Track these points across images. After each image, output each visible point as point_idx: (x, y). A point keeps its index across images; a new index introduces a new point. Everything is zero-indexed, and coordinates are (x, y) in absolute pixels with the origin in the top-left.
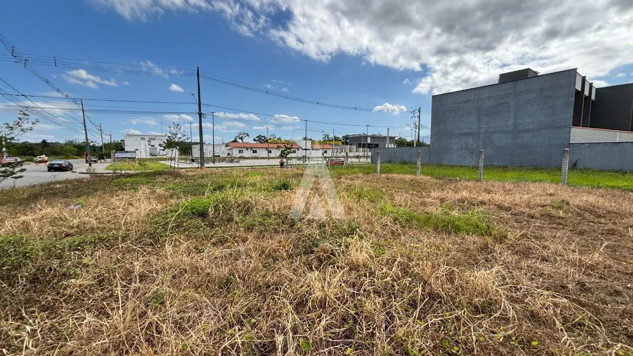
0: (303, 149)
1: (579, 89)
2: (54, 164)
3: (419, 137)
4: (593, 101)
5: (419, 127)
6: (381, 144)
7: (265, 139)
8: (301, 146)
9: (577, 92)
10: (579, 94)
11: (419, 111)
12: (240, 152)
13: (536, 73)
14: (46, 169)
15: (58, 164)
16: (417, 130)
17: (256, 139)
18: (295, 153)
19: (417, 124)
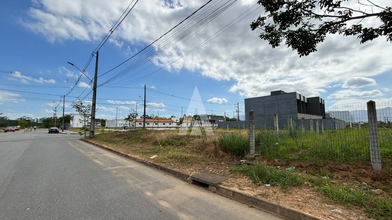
0: (175, 123)
1: (299, 98)
2: (53, 129)
3: (239, 117)
4: (306, 103)
5: (238, 112)
6: (216, 120)
7: (147, 116)
8: (174, 121)
9: (298, 100)
10: (299, 101)
11: (238, 104)
12: (140, 124)
13: (284, 92)
14: (48, 132)
15: (55, 129)
16: (238, 113)
17: (142, 117)
18: (171, 124)
19: (238, 110)
